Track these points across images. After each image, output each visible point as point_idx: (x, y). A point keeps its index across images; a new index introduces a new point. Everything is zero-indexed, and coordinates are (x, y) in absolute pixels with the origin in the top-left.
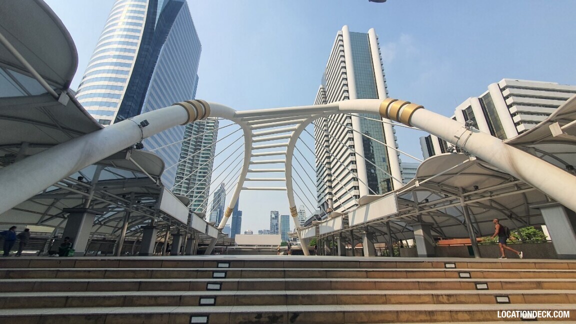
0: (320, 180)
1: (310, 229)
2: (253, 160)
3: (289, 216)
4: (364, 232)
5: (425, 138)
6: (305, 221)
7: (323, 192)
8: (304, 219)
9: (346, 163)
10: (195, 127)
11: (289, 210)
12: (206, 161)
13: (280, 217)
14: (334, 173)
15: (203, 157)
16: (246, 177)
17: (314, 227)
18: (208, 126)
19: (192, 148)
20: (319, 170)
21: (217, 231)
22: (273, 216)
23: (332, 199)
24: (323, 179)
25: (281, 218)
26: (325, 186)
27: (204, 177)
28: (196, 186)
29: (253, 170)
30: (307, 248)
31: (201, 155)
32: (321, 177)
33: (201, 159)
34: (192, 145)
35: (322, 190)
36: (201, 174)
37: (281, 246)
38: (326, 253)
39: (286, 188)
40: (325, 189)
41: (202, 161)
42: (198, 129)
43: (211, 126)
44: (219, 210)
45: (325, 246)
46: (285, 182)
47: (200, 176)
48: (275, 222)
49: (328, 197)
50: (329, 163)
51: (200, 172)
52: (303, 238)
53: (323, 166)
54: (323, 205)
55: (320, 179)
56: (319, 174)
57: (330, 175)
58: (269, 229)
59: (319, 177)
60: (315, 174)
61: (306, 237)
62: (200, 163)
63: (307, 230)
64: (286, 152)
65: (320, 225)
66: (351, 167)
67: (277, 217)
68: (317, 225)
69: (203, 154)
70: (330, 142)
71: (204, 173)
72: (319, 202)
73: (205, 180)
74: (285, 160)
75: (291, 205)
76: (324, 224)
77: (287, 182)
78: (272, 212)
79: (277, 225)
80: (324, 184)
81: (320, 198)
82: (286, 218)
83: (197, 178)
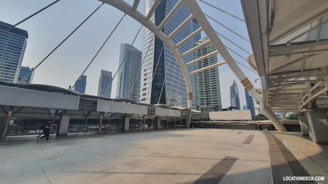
10: (202, 51)
18: (209, 48)
19: (203, 64)
27: (214, 78)
42: (204, 52)
43: (211, 47)
44: (235, 97)
47: (211, 79)
51: (211, 77)
71: (214, 76)
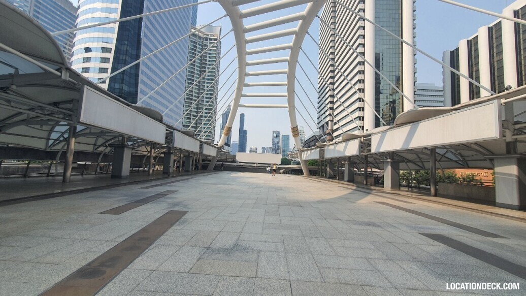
0: (322, 102)
1: (313, 151)
2: (249, 70)
3: (289, 136)
4: (389, 160)
5: (451, 52)
6: (304, 141)
7: (324, 113)
8: (303, 138)
9: (353, 82)
11: (291, 130)
12: (211, 83)
13: (281, 136)
14: (337, 94)
15: (208, 79)
16: (243, 93)
17: (318, 150)
19: (197, 70)
20: (322, 91)
21: (216, 150)
22: (275, 135)
23: (332, 121)
24: (325, 101)
25: (282, 138)
26: (326, 108)
27: (211, 98)
28: (205, 107)
29: (250, 83)
30: (307, 169)
31: (207, 77)
32: (323, 98)
33: (206, 81)
34: (198, 67)
35: (322, 112)
36: (208, 96)
37: (281, 164)
38: (328, 176)
39: (287, 105)
40: (326, 111)
41: (208, 83)
45: (328, 169)
46: (287, 98)
47: (207, 98)
48: (276, 140)
49: (328, 118)
50: (333, 84)
51: (207, 94)
52: (304, 159)
53: (326, 85)
54: (323, 126)
55: (321, 100)
56: (321, 95)
57: (332, 96)
58: (271, 146)
59: (320, 99)
60: (317, 95)
61: (307, 159)
62: (206, 85)
63: (309, 152)
64: (288, 58)
65: (326, 148)
66: (358, 86)
67: (278, 136)
68: (321, 147)
69: (208, 76)
70: (336, 60)
71: (211, 94)
72: (318, 124)
73: (212, 102)
74: (287, 70)
75: (292, 125)
76: (332, 147)
77: (289, 97)
78: (273, 132)
79: (278, 143)
80: (325, 106)
81: (320, 120)
82: (286, 138)
83: (205, 100)
